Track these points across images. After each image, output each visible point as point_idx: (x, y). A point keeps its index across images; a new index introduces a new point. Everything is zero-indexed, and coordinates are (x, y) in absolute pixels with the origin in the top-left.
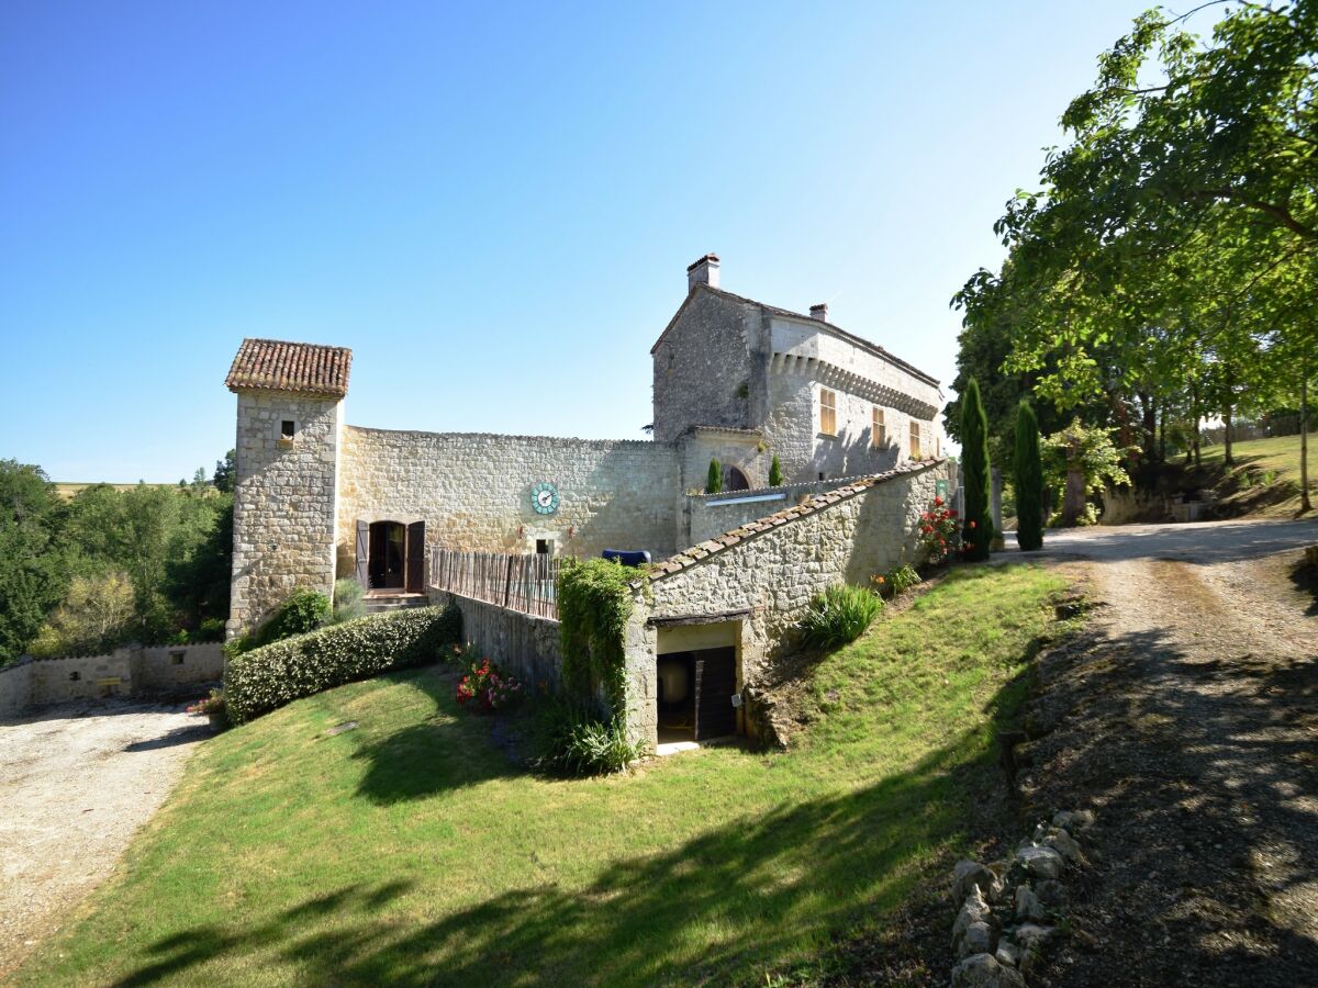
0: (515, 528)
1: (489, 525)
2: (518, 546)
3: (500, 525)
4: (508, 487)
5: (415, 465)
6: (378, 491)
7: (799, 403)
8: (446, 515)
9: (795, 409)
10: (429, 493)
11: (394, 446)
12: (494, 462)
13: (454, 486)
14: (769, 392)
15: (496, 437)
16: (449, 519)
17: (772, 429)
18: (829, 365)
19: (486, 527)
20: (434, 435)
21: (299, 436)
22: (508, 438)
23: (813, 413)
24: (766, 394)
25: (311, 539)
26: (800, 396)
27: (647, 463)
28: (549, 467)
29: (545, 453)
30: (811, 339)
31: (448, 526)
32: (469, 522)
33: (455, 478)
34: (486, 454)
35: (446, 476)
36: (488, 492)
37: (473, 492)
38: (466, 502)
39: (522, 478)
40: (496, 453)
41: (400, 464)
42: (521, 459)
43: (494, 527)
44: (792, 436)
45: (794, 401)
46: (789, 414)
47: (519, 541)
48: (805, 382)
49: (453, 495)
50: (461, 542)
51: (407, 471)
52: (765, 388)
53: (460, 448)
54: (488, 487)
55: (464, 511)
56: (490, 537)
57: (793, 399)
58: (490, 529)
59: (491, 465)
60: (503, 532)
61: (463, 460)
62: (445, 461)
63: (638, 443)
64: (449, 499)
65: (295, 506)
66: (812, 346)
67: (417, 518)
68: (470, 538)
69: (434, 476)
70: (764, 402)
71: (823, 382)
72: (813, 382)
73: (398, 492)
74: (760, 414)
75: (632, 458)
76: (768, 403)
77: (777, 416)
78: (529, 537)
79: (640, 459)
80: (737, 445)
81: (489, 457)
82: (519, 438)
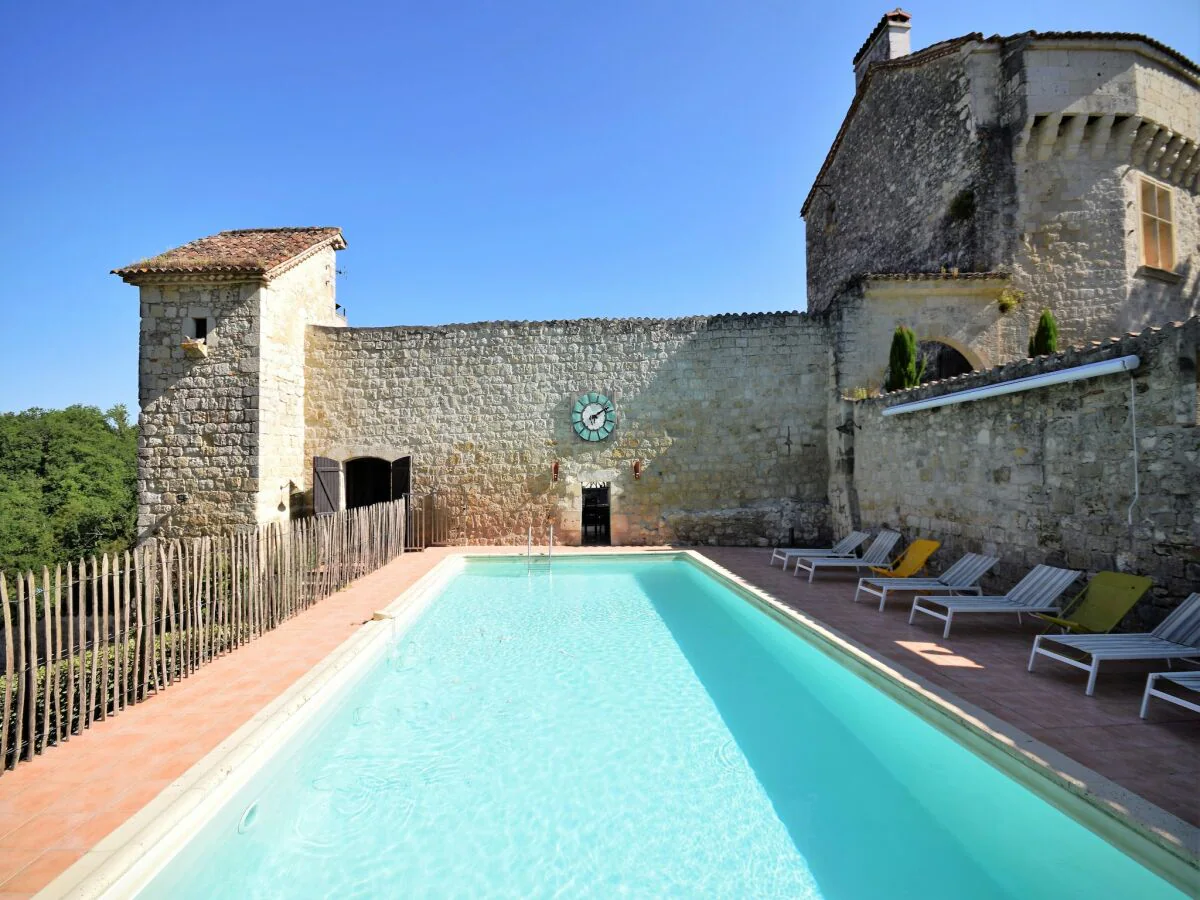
0: (548, 464)
1: (508, 461)
2: (552, 493)
3: (524, 460)
4: (536, 401)
5: (400, 375)
6: (353, 415)
7: (1093, 210)
8: (445, 447)
9: (1083, 222)
10: (421, 415)
11: (372, 350)
12: (513, 363)
13: (456, 403)
14: (1022, 198)
15: (515, 325)
16: (449, 453)
17: (1030, 267)
18: (1162, 130)
19: (503, 464)
20: (426, 329)
21: (213, 336)
22: (535, 325)
23: (1127, 229)
24: (1014, 202)
25: (229, 487)
26: (1094, 197)
27: (770, 350)
28: (599, 366)
29: (593, 345)
30: (1119, 78)
31: (448, 463)
32: (478, 456)
33: (456, 392)
34: (502, 352)
35: (444, 390)
36: (505, 410)
37: (483, 411)
38: (474, 426)
39: (558, 387)
40: (516, 350)
41: (381, 375)
42: (555, 357)
43: (514, 463)
44: (1080, 277)
45: (1080, 209)
46: (1069, 234)
47: (553, 485)
48: (1106, 168)
49: (455, 417)
50: (467, 487)
51: (391, 385)
52: (1012, 189)
53: (463, 346)
54: (505, 402)
55: (469, 438)
56: (509, 479)
57: (1077, 204)
58: (509, 467)
59: (509, 368)
60: (529, 470)
61: (468, 364)
62: (442, 367)
63: (754, 316)
64: (449, 422)
65: (210, 438)
66: (1123, 89)
67: (404, 452)
68: (480, 482)
69: (427, 391)
70: (1010, 219)
71: (1145, 167)
72: (1125, 167)
73: (379, 415)
74: (1003, 242)
75: (743, 342)
76: (1020, 218)
77: (1040, 240)
78: (569, 479)
79: (757, 342)
80: (953, 302)
81: (506, 357)
82: (551, 324)
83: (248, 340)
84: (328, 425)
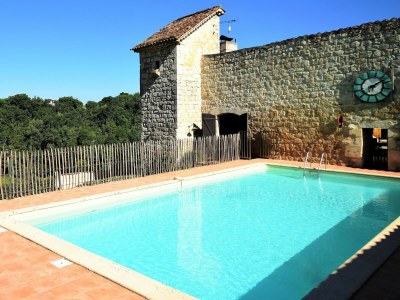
0: (335, 117)
1: (306, 115)
2: (339, 134)
3: (317, 114)
4: (326, 79)
5: (243, 73)
6: (221, 94)
8: (267, 108)
10: (255, 92)
11: (230, 63)
12: (310, 59)
13: (274, 84)
15: (311, 37)
16: (270, 111)
19: (303, 117)
20: (257, 48)
21: (161, 68)
22: (326, 35)
25: (168, 126)
28: (378, 53)
29: (373, 40)
31: (270, 116)
32: (287, 112)
33: (274, 79)
34: (302, 54)
35: (267, 78)
36: (305, 86)
37: (290, 88)
38: (285, 96)
39: (342, 70)
40: (311, 52)
41: (234, 74)
42: (340, 52)
43: (311, 116)
47: (339, 130)
49: (273, 92)
50: (281, 130)
51: (239, 78)
53: (278, 54)
54: (304, 82)
55: (282, 103)
56: (307, 125)
58: (307, 119)
59: (307, 62)
60: (321, 120)
61: (281, 63)
62: (266, 67)
64: (270, 95)
65: (161, 107)
67: (247, 110)
68: (288, 126)
69: (258, 79)
73: (233, 93)
78: (351, 126)
81: (305, 57)
82: (336, 32)
83: (173, 67)
84: (211, 99)
